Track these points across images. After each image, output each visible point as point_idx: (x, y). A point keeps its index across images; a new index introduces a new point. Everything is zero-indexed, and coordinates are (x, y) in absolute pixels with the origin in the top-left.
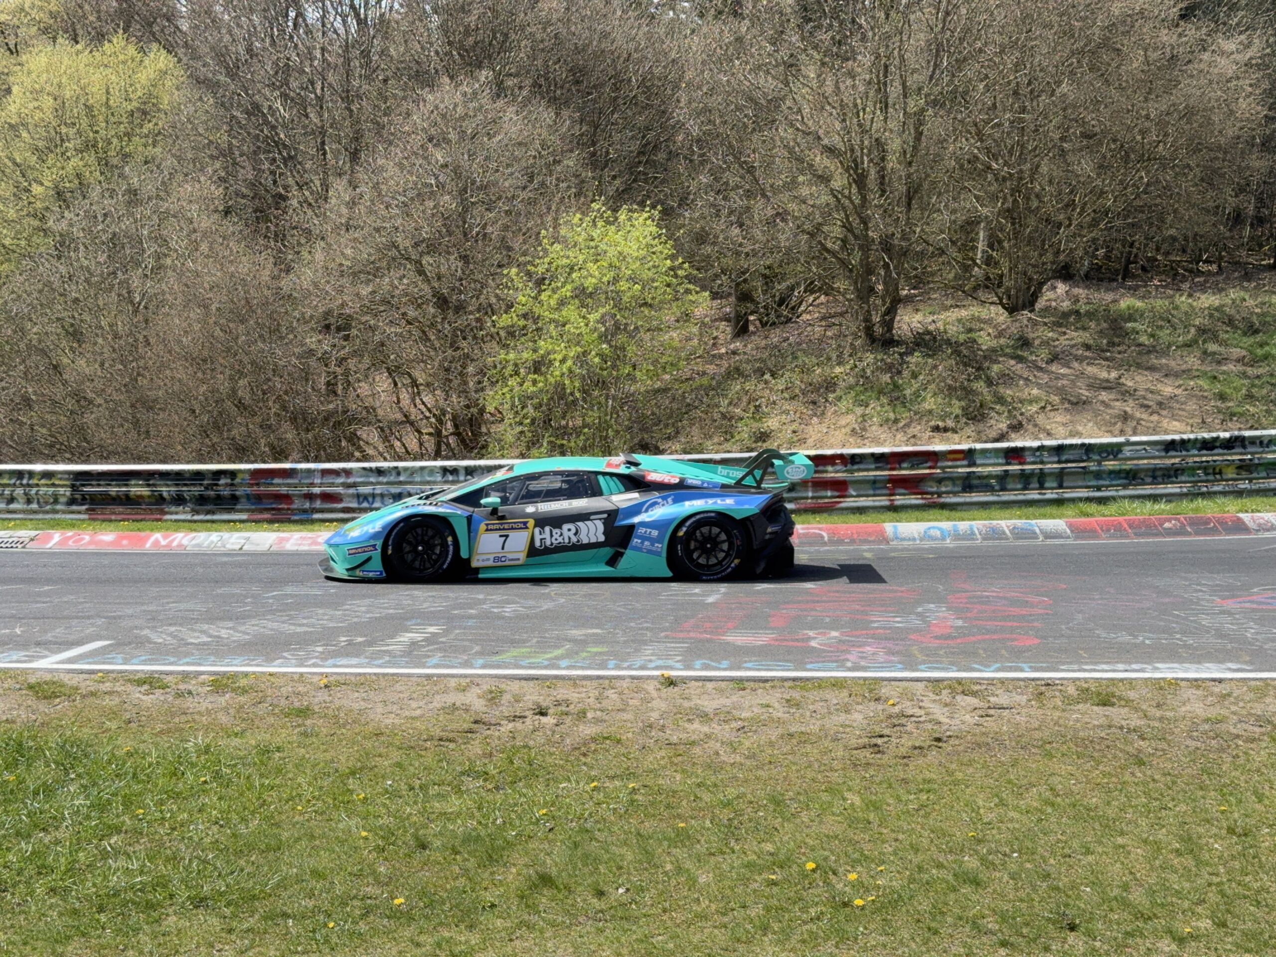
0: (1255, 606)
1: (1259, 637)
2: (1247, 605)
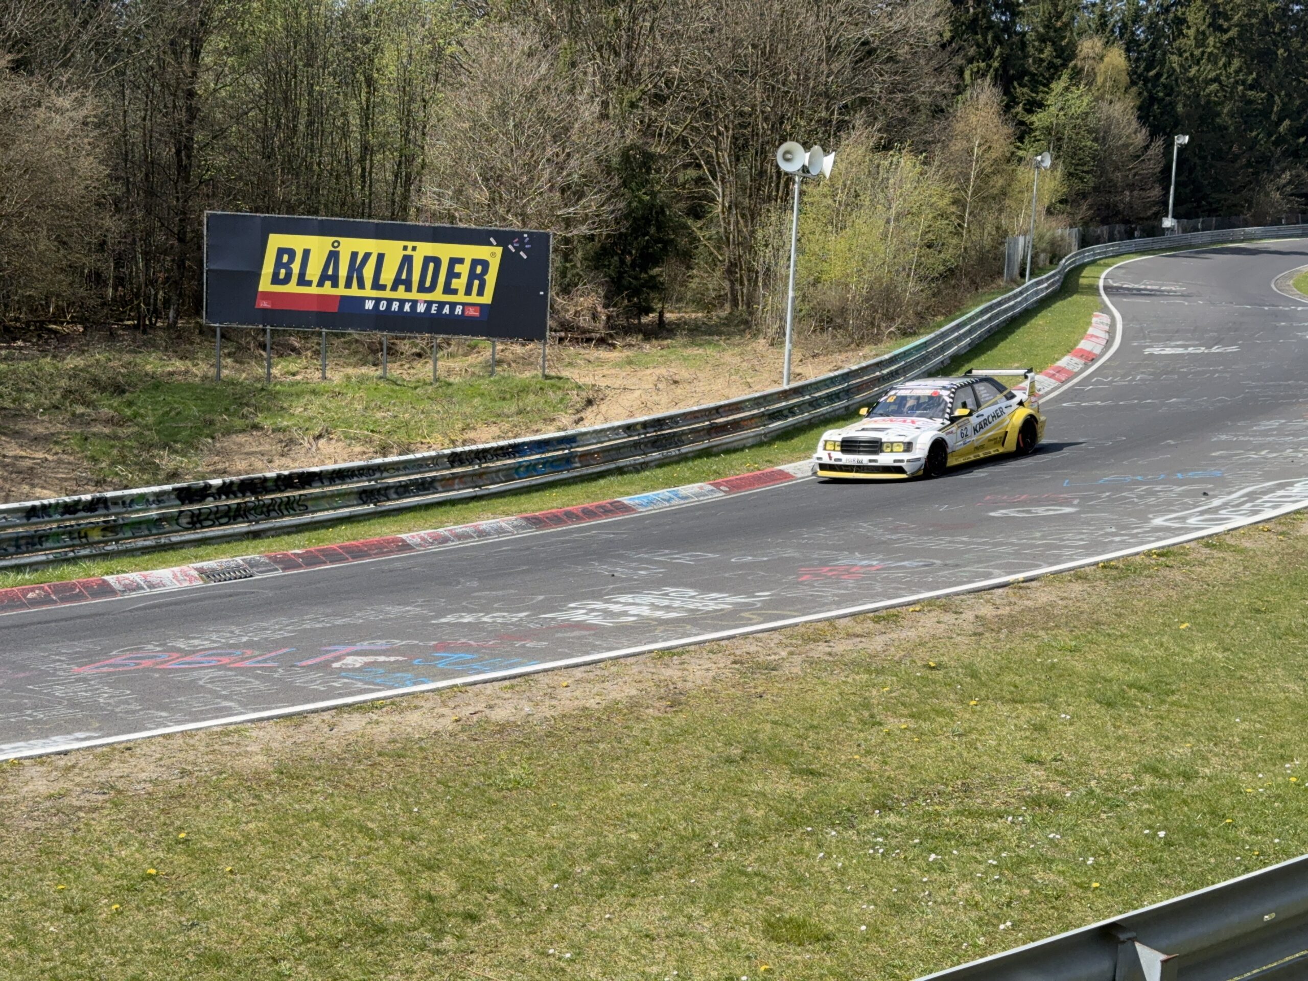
0: (111, 669)
1: (111, 701)
2: (105, 669)
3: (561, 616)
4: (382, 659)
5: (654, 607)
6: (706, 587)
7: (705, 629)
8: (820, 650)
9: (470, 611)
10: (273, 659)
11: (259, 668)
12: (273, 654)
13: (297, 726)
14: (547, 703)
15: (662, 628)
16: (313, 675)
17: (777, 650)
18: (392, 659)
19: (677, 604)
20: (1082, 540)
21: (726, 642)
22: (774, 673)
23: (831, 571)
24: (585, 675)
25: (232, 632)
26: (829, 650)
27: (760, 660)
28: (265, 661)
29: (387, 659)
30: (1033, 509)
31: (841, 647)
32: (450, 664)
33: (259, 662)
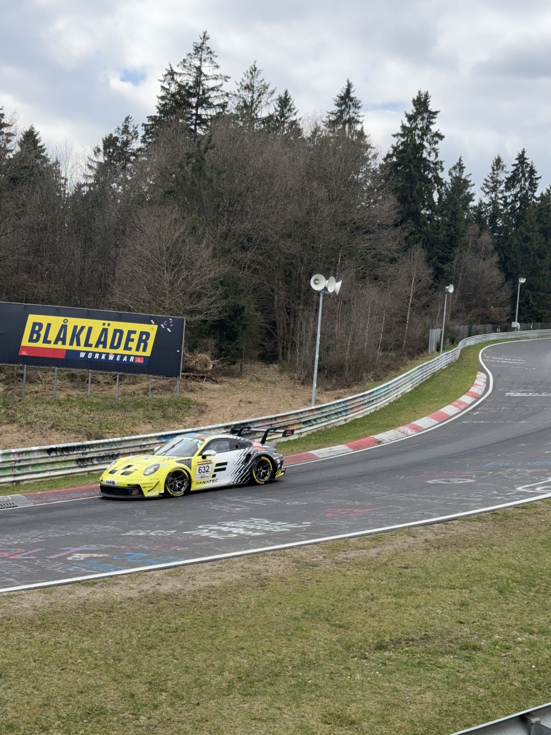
3: (195, 533)
4: (95, 555)
5: (246, 529)
6: (274, 518)
7: (276, 542)
8: (341, 556)
9: (143, 529)
10: (33, 554)
11: (26, 559)
12: (33, 551)
13: (51, 593)
14: (191, 582)
15: (252, 541)
16: (57, 564)
17: (316, 555)
18: (101, 555)
19: (259, 528)
20: (479, 498)
21: (289, 550)
22: (317, 568)
23: (342, 511)
24: (211, 567)
25: (8, 538)
26: (345, 556)
27: (308, 561)
28: (29, 555)
29: (98, 556)
30: (451, 480)
31: (352, 555)
32: (135, 559)
33: (25, 556)
